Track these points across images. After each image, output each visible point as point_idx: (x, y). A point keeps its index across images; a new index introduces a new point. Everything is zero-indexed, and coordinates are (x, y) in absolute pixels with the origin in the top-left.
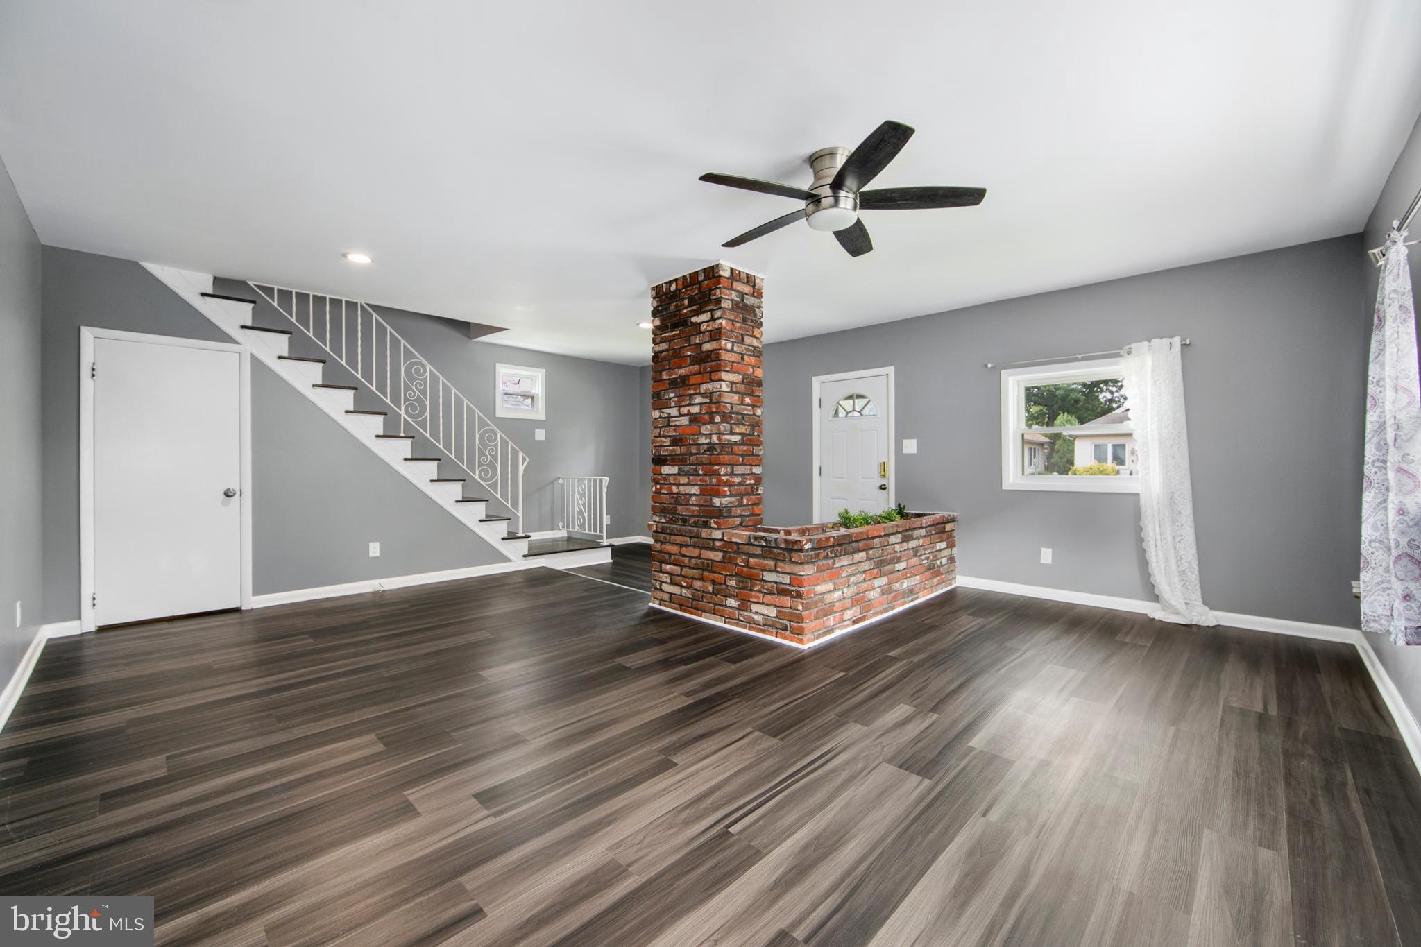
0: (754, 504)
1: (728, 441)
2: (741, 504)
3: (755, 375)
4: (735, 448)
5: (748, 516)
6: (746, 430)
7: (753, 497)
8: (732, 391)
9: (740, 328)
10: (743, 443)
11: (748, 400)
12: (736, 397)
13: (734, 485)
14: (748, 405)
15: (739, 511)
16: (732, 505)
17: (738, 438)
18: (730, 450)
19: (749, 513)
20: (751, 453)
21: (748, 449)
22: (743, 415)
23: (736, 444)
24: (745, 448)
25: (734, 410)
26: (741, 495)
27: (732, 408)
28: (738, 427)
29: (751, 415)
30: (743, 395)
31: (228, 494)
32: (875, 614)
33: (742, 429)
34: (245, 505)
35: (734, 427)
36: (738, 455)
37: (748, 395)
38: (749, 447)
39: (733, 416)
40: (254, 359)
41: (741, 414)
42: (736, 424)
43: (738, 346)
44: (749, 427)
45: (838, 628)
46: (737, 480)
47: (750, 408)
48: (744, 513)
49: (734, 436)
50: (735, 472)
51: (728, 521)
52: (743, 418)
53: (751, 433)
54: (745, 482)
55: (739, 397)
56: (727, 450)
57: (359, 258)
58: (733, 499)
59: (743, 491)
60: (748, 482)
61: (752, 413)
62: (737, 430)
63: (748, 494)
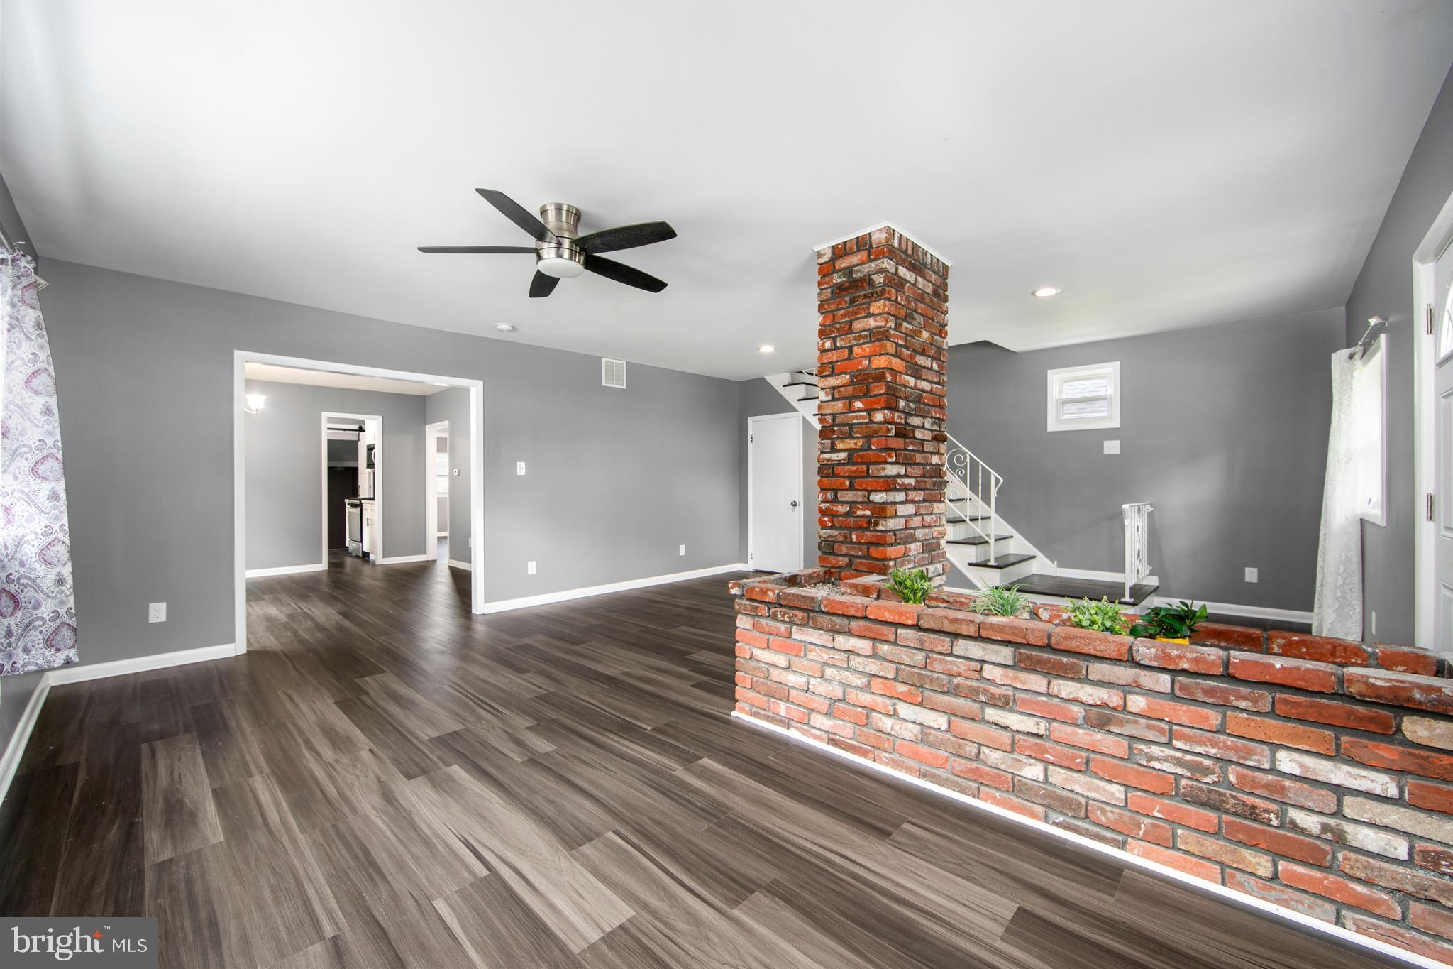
0: (870, 544)
1: (827, 460)
2: (847, 540)
3: (873, 366)
4: (839, 470)
5: (858, 557)
6: (856, 444)
7: (868, 534)
8: (834, 399)
9: (844, 316)
10: (849, 461)
11: (858, 404)
12: (839, 405)
13: (839, 516)
14: (859, 410)
15: (844, 549)
16: (833, 539)
17: (843, 455)
18: (830, 471)
19: (860, 553)
20: (865, 474)
21: (857, 469)
22: (851, 426)
23: (839, 463)
24: (854, 468)
25: (837, 420)
26: (850, 529)
27: (834, 420)
28: (843, 442)
29: (867, 423)
30: (849, 400)
31: (794, 505)
32: (895, 764)
33: (850, 444)
34: (800, 509)
35: (837, 442)
36: (845, 477)
37: (858, 398)
38: (860, 467)
39: (836, 429)
40: (804, 418)
41: (847, 424)
42: (841, 438)
43: (842, 340)
44: (861, 440)
45: (796, 728)
46: (842, 509)
47: (865, 414)
48: (852, 553)
49: (836, 454)
50: (840, 499)
51: (827, 558)
52: (850, 429)
53: (866, 447)
54: (855, 513)
55: (844, 404)
56: (826, 472)
57: (767, 349)
58: (835, 533)
59: (851, 524)
60: (860, 513)
61: (867, 420)
62: (840, 445)
63: (859, 528)
